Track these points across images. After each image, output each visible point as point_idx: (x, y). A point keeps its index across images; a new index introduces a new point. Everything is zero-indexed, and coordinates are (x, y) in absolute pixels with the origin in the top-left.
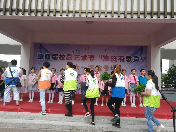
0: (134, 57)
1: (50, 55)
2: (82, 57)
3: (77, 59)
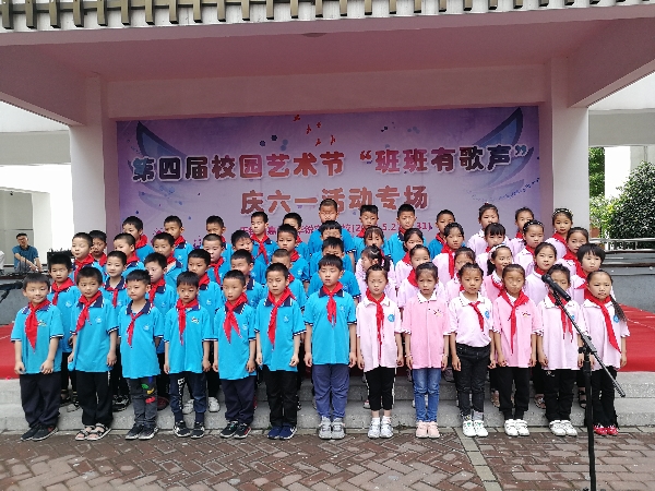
0: (489, 149)
1: (177, 161)
2: (296, 160)
3: (280, 171)
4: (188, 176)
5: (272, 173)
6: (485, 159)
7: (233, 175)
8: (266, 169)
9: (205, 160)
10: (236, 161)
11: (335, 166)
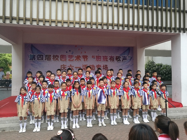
0: (122, 57)
1: (43, 55)
2: (75, 57)
3: (71, 59)
4: (45, 60)
5: (69, 60)
6: (121, 59)
7: (58, 60)
8: (68, 59)
9: (50, 55)
10: (59, 56)
11: (86, 59)
